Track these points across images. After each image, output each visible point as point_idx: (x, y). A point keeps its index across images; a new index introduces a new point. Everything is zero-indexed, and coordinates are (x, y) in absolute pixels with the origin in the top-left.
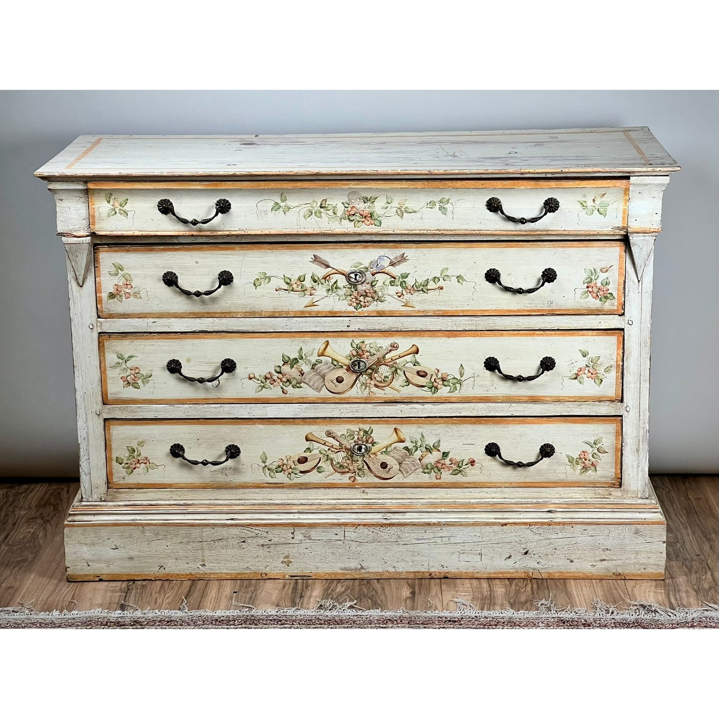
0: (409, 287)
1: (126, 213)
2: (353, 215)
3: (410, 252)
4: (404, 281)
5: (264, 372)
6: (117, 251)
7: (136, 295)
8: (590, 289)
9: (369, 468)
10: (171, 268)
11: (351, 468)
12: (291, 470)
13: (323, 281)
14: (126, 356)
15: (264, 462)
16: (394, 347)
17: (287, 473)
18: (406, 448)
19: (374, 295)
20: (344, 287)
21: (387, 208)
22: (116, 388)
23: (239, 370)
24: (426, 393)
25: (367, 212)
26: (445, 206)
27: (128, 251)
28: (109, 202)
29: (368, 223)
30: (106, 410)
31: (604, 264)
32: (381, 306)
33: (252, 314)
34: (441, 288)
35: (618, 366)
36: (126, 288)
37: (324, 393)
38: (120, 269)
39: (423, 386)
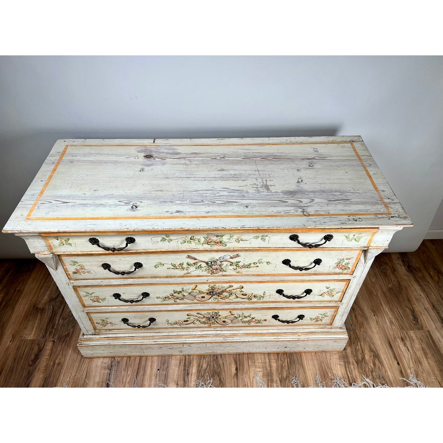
0: (240, 266)
1: (70, 244)
2: (210, 242)
3: (241, 253)
4: (238, 264)
5: (165, 295)
6: (72, 256)
7: (89, 272)
8: (338, 266)
9: (217, 322)
10: (106, 262)
11: (209, 323)
12: (180, 324)
13: (193, 265)
14: (90, 293)
15: (168, 322)
16: (230, 286)
17: (179, 325)
18: (235, 317)
19: (221, 269)
20: (205, 267)
21: (230, 239)
22: (89, 303)
23: (151, 295)
24: (245, 300)
25: (218, 240)
26: (265, 238)
27: (78, 256)
28: (58, 240)
29: (219, 245)
30: (86, 310)
31: (348, 257)
32: (224, 273)
34: (258, 266)
35: (343, 291)
36: (82, 270)
37: (195, 301)
38: (76, 263)
39: (245, 298)
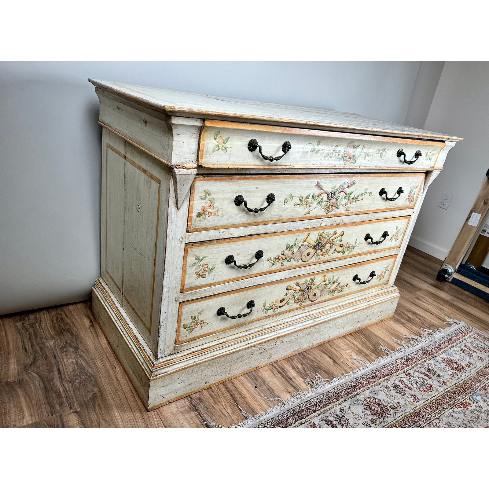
0: (351, 200)
1: (226, 149)
2: (346, 156)
3: (357, 179)
4: (350, 196)
5: (276, 256)
6: (209, 180)
7: (216, 213)
8: (409, 197)
9: (309, 297)
10: (241, 192)
11: (302, 299)
12: (276, 307)
13: (317, 198)
14: (201, 258)
15: (264, 306)
16: (335, 233)
17: (273, 309)
18: (326, 284)
19: (336, 205)
20: (325, 201)
21: (361, 153)
22: (191, 280)
23: (264, 256)
24: (340, 255)
25: (352, 155)
26: (383, 153)
27: (216, 180)
28: (215, 139)
29: (351, 162)
30: (182, 297)
31: (417, 185)
32: (337, 211)
33: (278, 221)
34: (363, 200)
35: (404, 232)
36: (210, 208)
37: (300, 262)
38: (208, 194)
39: (340, 252)
